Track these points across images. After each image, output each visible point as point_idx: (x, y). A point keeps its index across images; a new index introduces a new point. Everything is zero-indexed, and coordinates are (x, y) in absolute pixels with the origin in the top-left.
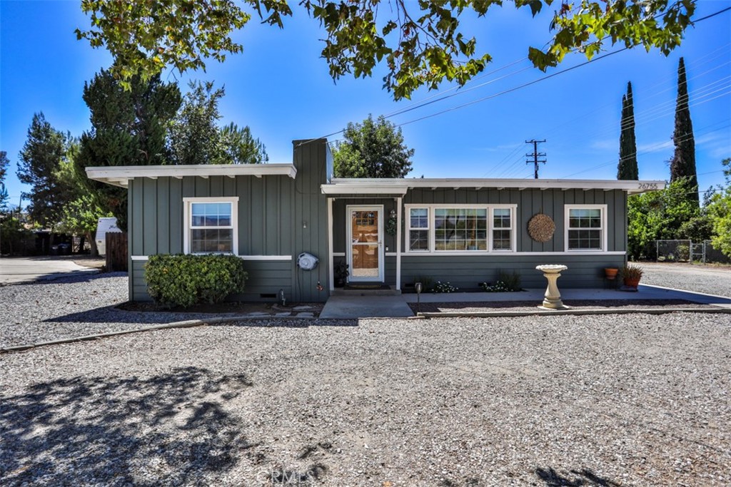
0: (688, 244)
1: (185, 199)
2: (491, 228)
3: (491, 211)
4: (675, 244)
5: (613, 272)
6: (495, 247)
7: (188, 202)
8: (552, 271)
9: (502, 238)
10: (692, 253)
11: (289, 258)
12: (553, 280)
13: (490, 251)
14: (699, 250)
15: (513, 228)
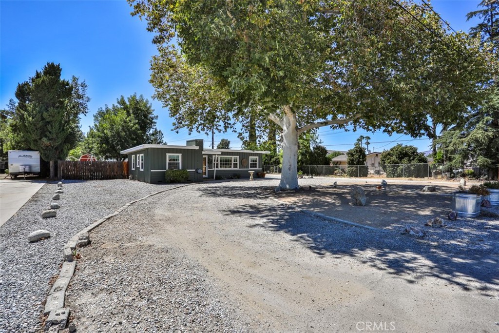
0: (273, 167)
1: (167, 154)
2: (233, 162)
3: (233, 157)
4: (269, 167)
5: (260, 173)
6: (234, 167)
7: (168, 155)
8: (252, 172)
9: (235, 165)
10: (274, 170)
11: (194, 170)
12: (252, 174)
13: (232, 168)
14: (276, 169)
15: (238, 162)
